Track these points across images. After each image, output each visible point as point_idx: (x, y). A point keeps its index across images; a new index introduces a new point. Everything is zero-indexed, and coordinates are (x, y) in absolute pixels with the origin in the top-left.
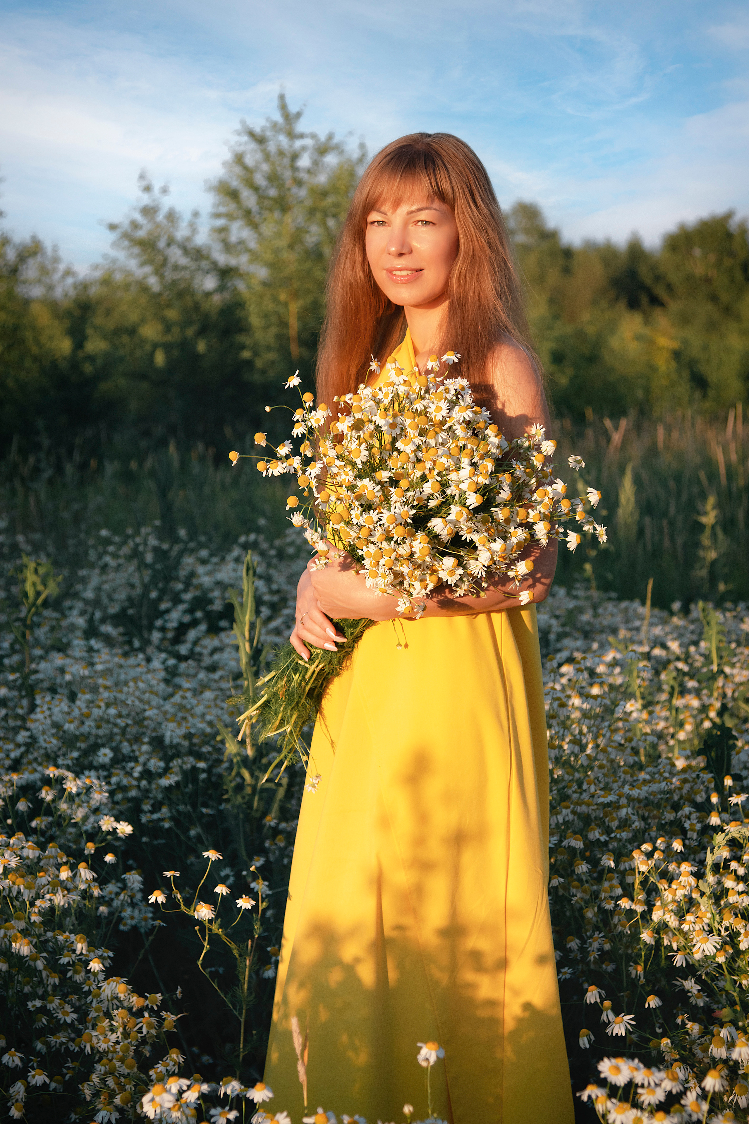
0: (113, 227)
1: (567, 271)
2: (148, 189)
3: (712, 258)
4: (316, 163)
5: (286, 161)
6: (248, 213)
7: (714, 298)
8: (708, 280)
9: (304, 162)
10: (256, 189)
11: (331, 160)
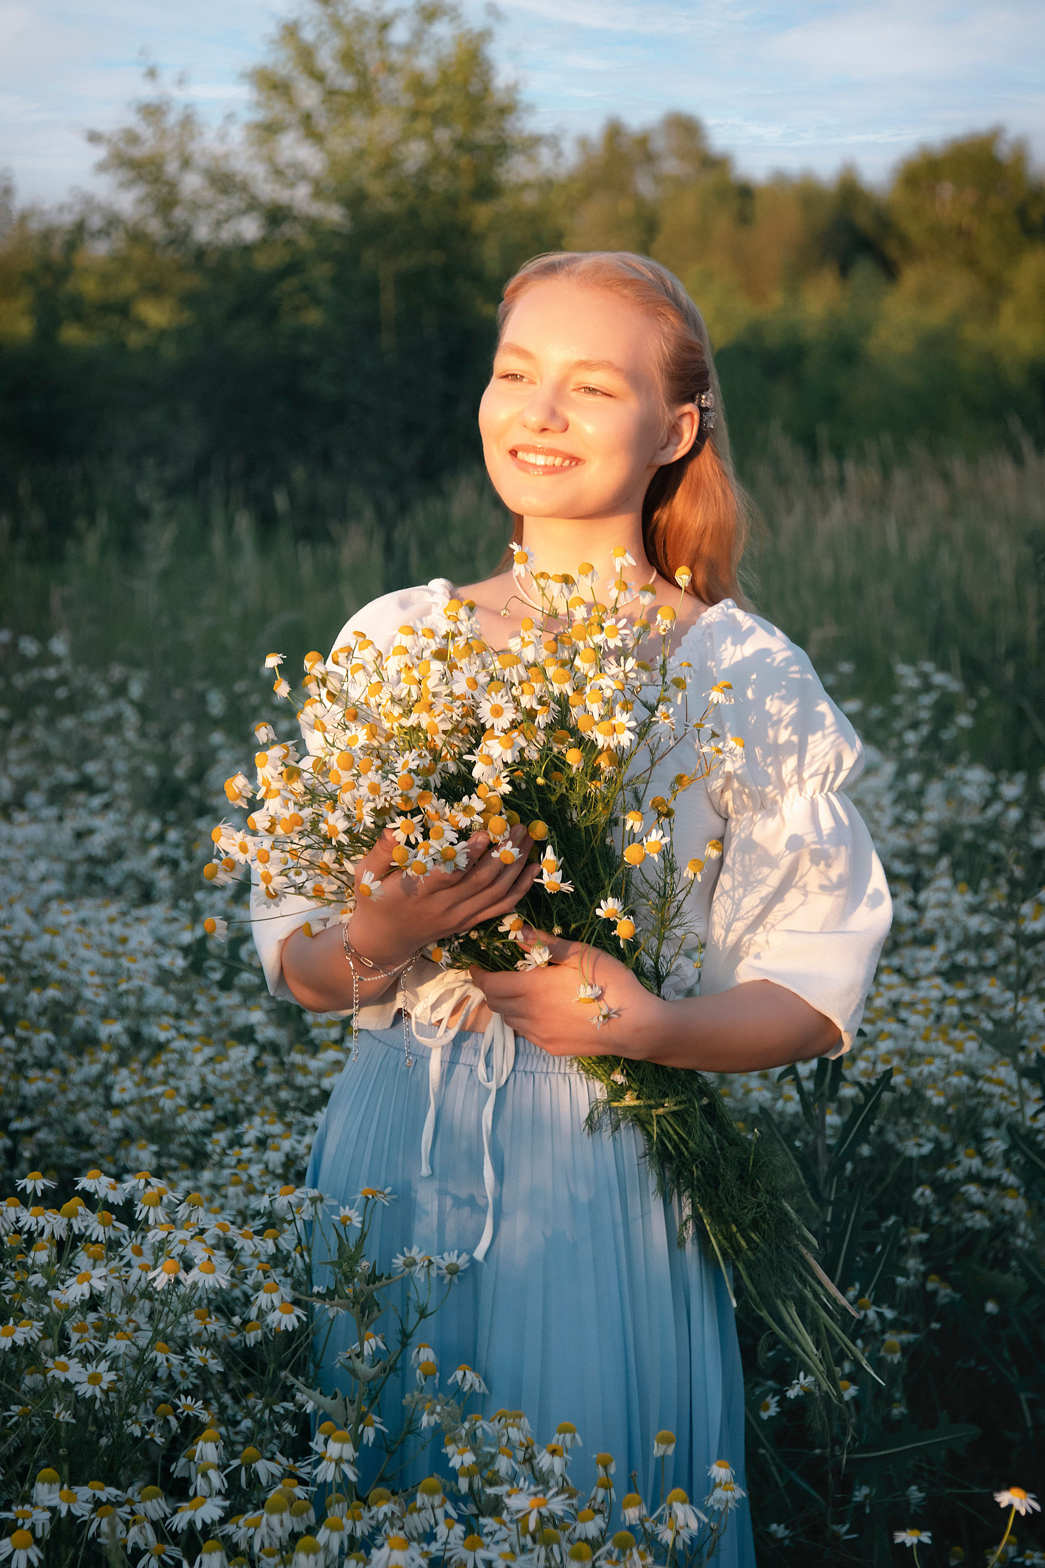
0: (94, 138)
1: (744, 218)
2: (152, 74)
3: (970, 196)
4: (418, 35)
5: (370, 34)
6: (307, 119)
7: (971, 262)
8: (963, 233)
9: (400, 34)
10: (318, 77)
11: (442, 29)
